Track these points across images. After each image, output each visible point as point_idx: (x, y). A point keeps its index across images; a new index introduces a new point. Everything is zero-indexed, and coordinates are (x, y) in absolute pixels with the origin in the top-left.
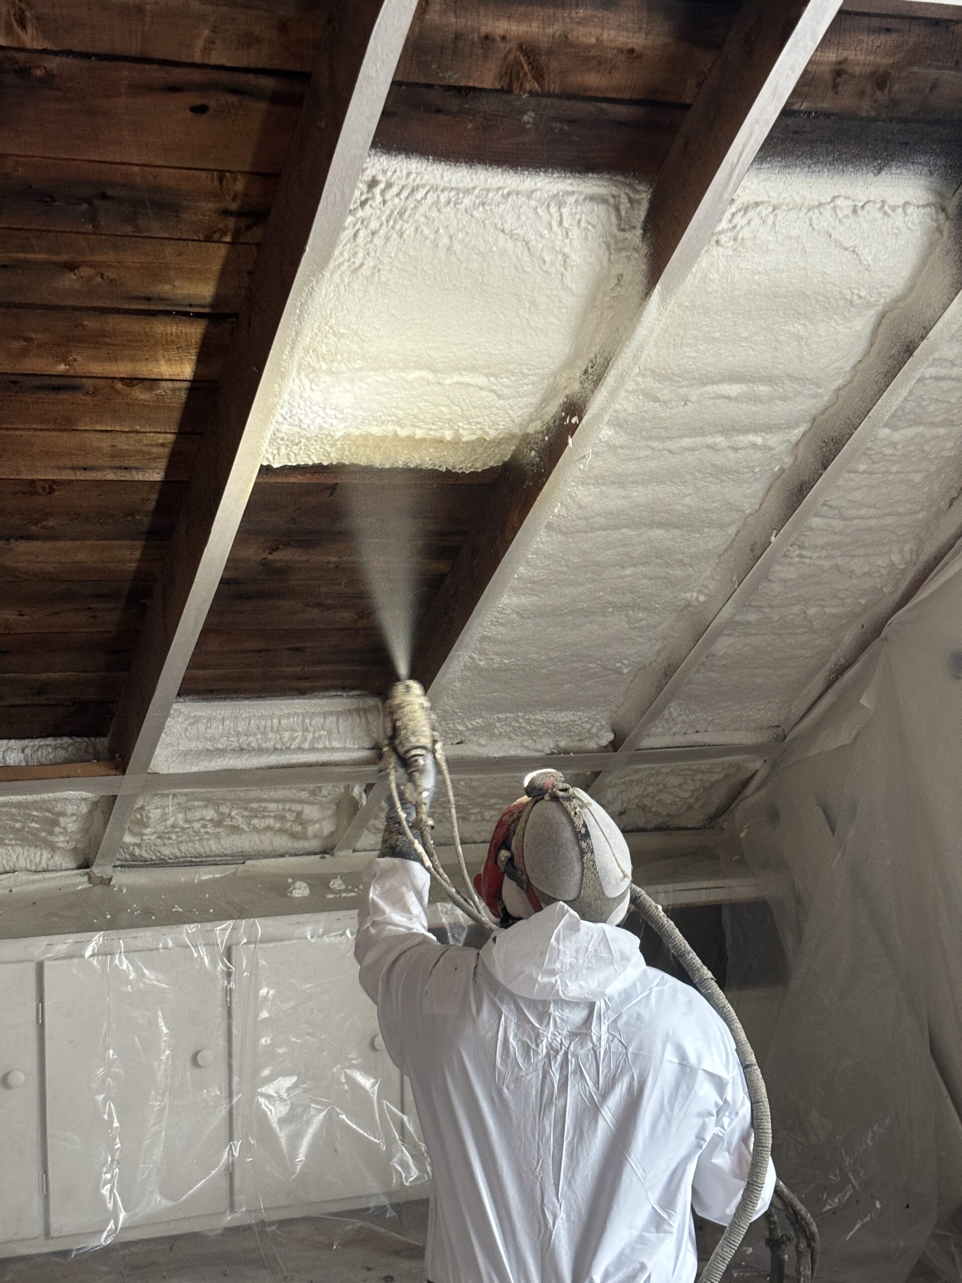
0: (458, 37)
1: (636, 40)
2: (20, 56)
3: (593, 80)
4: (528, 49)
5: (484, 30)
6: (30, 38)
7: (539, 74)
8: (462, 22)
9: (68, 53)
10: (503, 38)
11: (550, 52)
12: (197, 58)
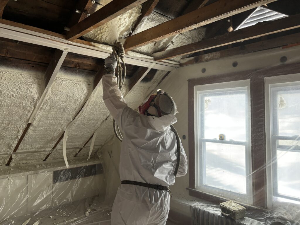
0: (69, 61)
1: (91, 64)
2: (7, 58)
3: (86, 67)
4: (78, 63)
5: (73, 60)
6: (8, 56)
7: (79, 66)
8: (70, 59)
9: (14, 58)
10: (75, 62)
11: (81, 64)
12: (33, 60)
